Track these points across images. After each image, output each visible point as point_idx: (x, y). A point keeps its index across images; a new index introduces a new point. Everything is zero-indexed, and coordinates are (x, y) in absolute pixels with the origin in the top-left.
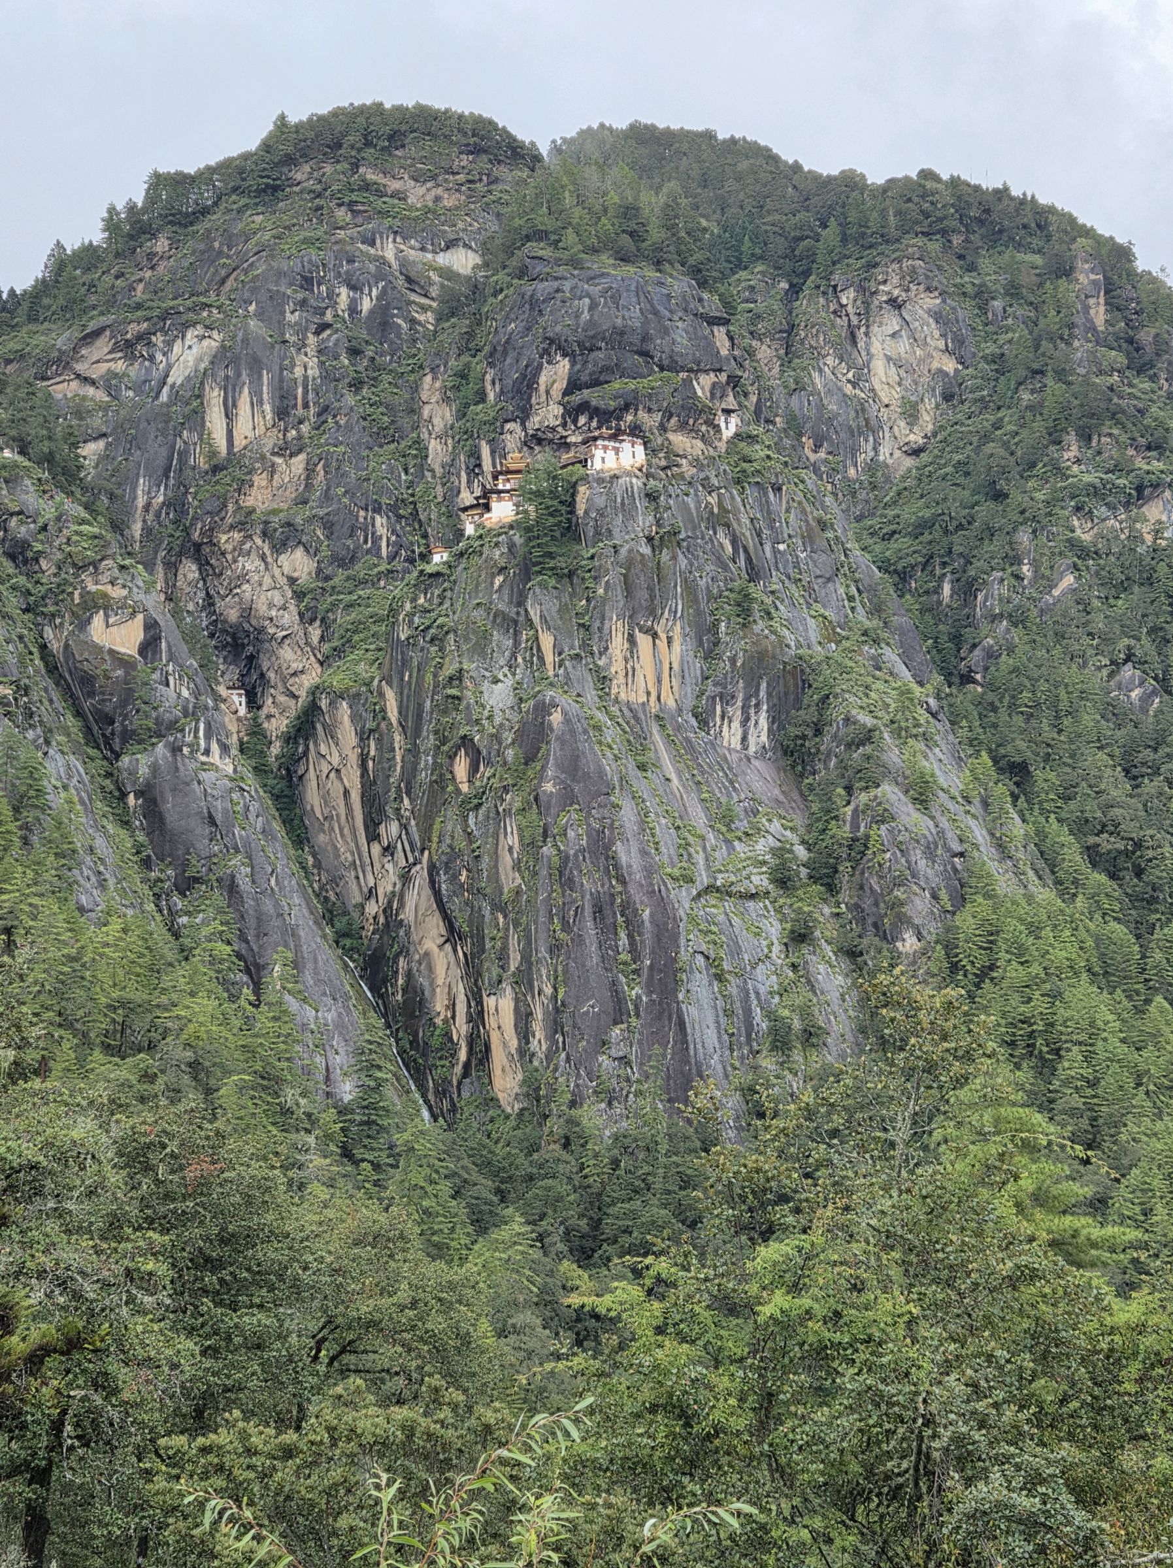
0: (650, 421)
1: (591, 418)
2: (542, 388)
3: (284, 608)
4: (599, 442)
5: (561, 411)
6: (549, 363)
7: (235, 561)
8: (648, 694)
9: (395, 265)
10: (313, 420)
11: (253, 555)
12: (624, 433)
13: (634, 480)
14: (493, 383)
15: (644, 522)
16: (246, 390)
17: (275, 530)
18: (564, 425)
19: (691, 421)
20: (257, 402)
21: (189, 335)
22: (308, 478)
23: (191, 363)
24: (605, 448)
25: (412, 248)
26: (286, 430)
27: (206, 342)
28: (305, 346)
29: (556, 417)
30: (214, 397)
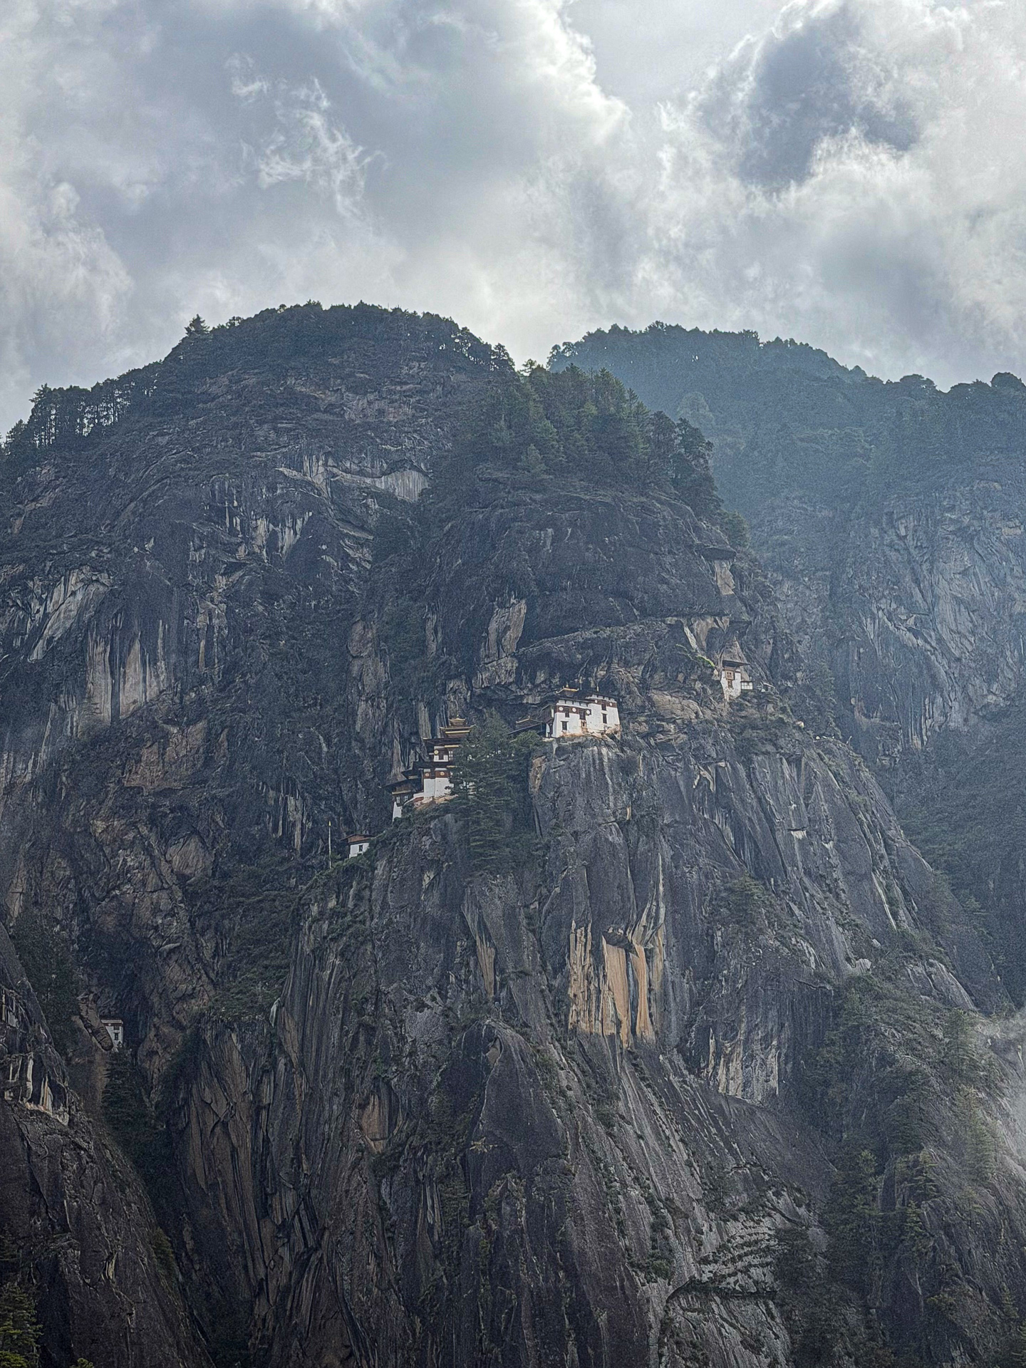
0: (628, 676)
1: (552, 675)
2: (493, 637)
3: (172, 914)
4: (560, 703)
5: (516, 665)
6: (502, 606)
7: (116, 855)
8: (619, 1024)
9: (326, 492)
10: (217, 680)
11: (137, 848)
12: (594, 692)
13: (604, 750)
14: (436, 632)
15: (615, 803)
16: (137, 646)
17: (166, 815)
18: (518, 681)
19: (681, 677)
20: (149, 660)
21: (73, 580)
22: (207, 751)
23: (74, 613)
24: (567, 711)
25: (347, 471)
26: (183, 692)
27: (92, 588)
28: (211, 589)
29: (509, 673)
30: (99, 652)
